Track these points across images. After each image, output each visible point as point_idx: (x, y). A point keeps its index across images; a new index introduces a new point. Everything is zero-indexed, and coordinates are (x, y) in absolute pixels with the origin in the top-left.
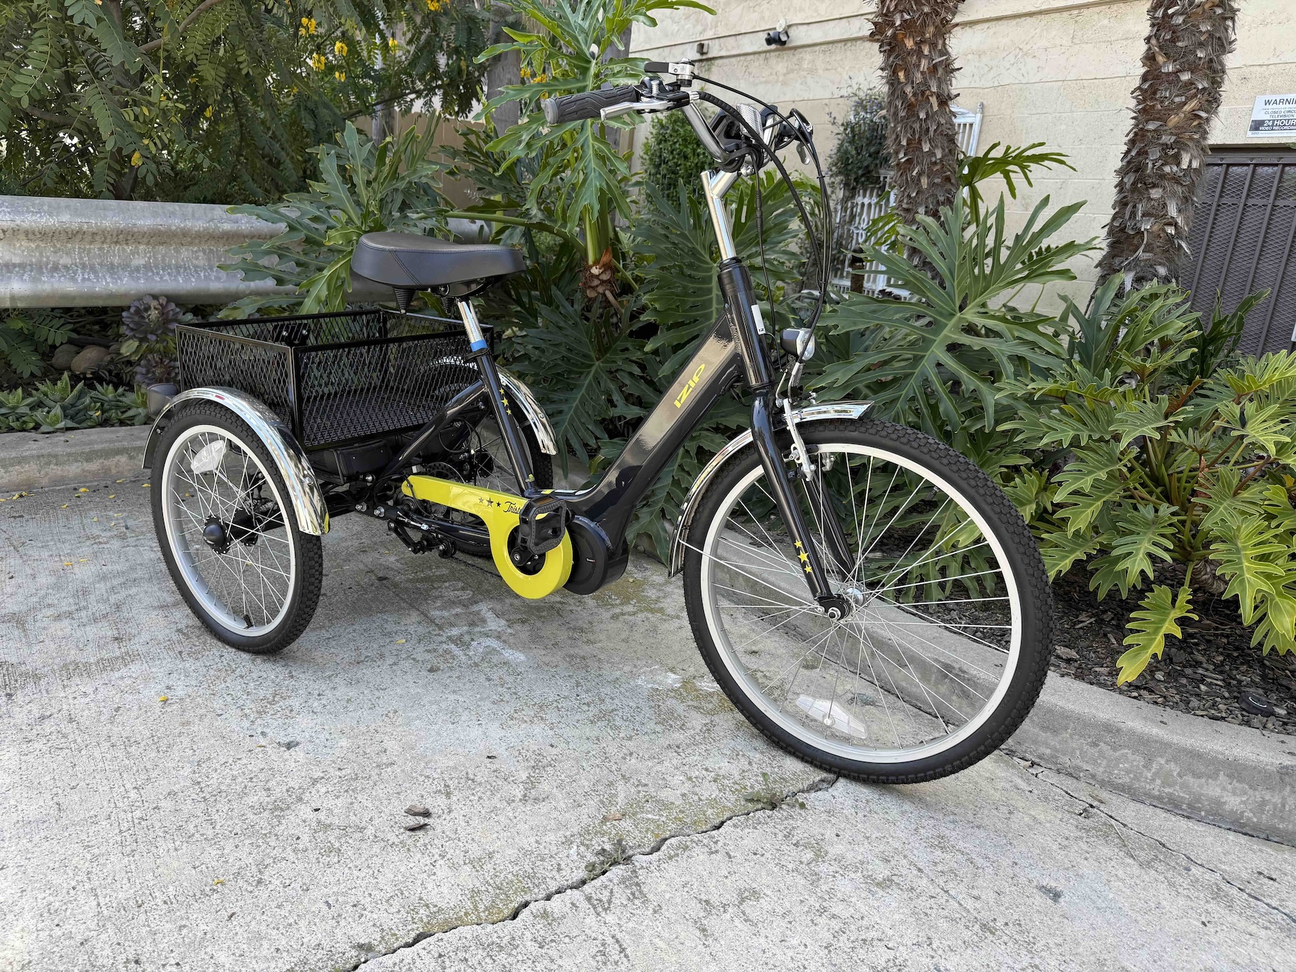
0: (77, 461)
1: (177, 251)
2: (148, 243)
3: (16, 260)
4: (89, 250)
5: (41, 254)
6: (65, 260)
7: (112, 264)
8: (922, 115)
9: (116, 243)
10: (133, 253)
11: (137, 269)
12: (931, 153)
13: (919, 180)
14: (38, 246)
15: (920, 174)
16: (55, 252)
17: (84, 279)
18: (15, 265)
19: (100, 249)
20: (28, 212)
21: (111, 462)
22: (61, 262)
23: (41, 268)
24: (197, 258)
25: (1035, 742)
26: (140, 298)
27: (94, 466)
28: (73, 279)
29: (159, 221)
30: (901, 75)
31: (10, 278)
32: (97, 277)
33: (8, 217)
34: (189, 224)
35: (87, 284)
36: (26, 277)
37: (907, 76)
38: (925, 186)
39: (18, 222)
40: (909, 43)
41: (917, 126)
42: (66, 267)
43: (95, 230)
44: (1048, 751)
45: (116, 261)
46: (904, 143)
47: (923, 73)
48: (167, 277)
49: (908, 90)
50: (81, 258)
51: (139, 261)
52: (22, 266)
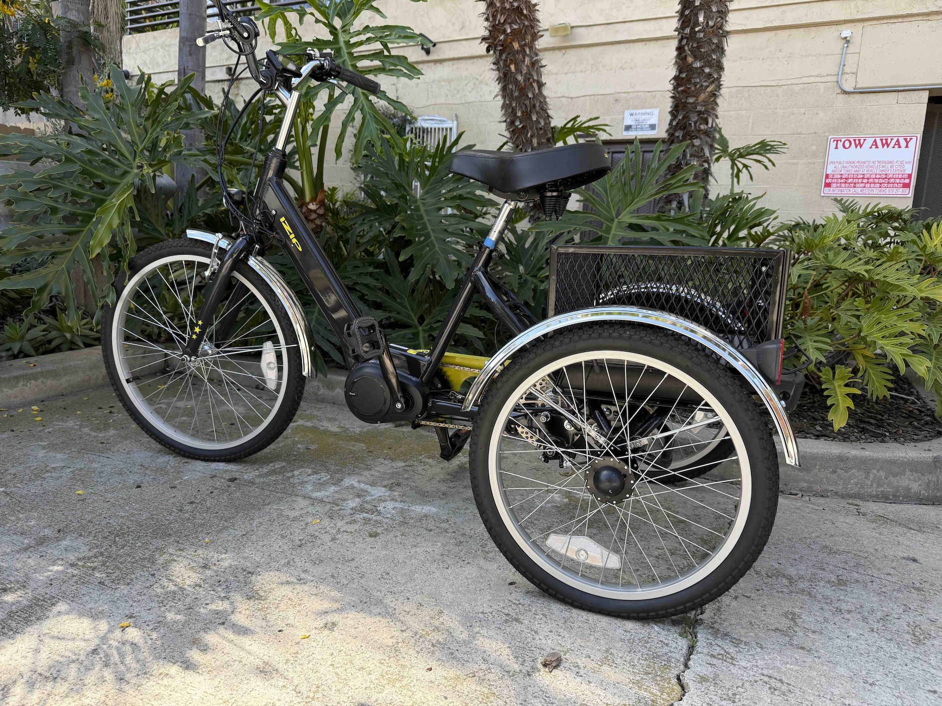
8: (530, 95)
12: (538, 122)
13: (531, 141)
15: (532, 136)
25: (796, 481)
30: (513, 67)
37: (517, 69)
38: (535, 145)
40: (516, 46)
41: (527, 102)
44: (805, 485)
46: (519, 114)
47: (527, 66)
49: (520, 78)
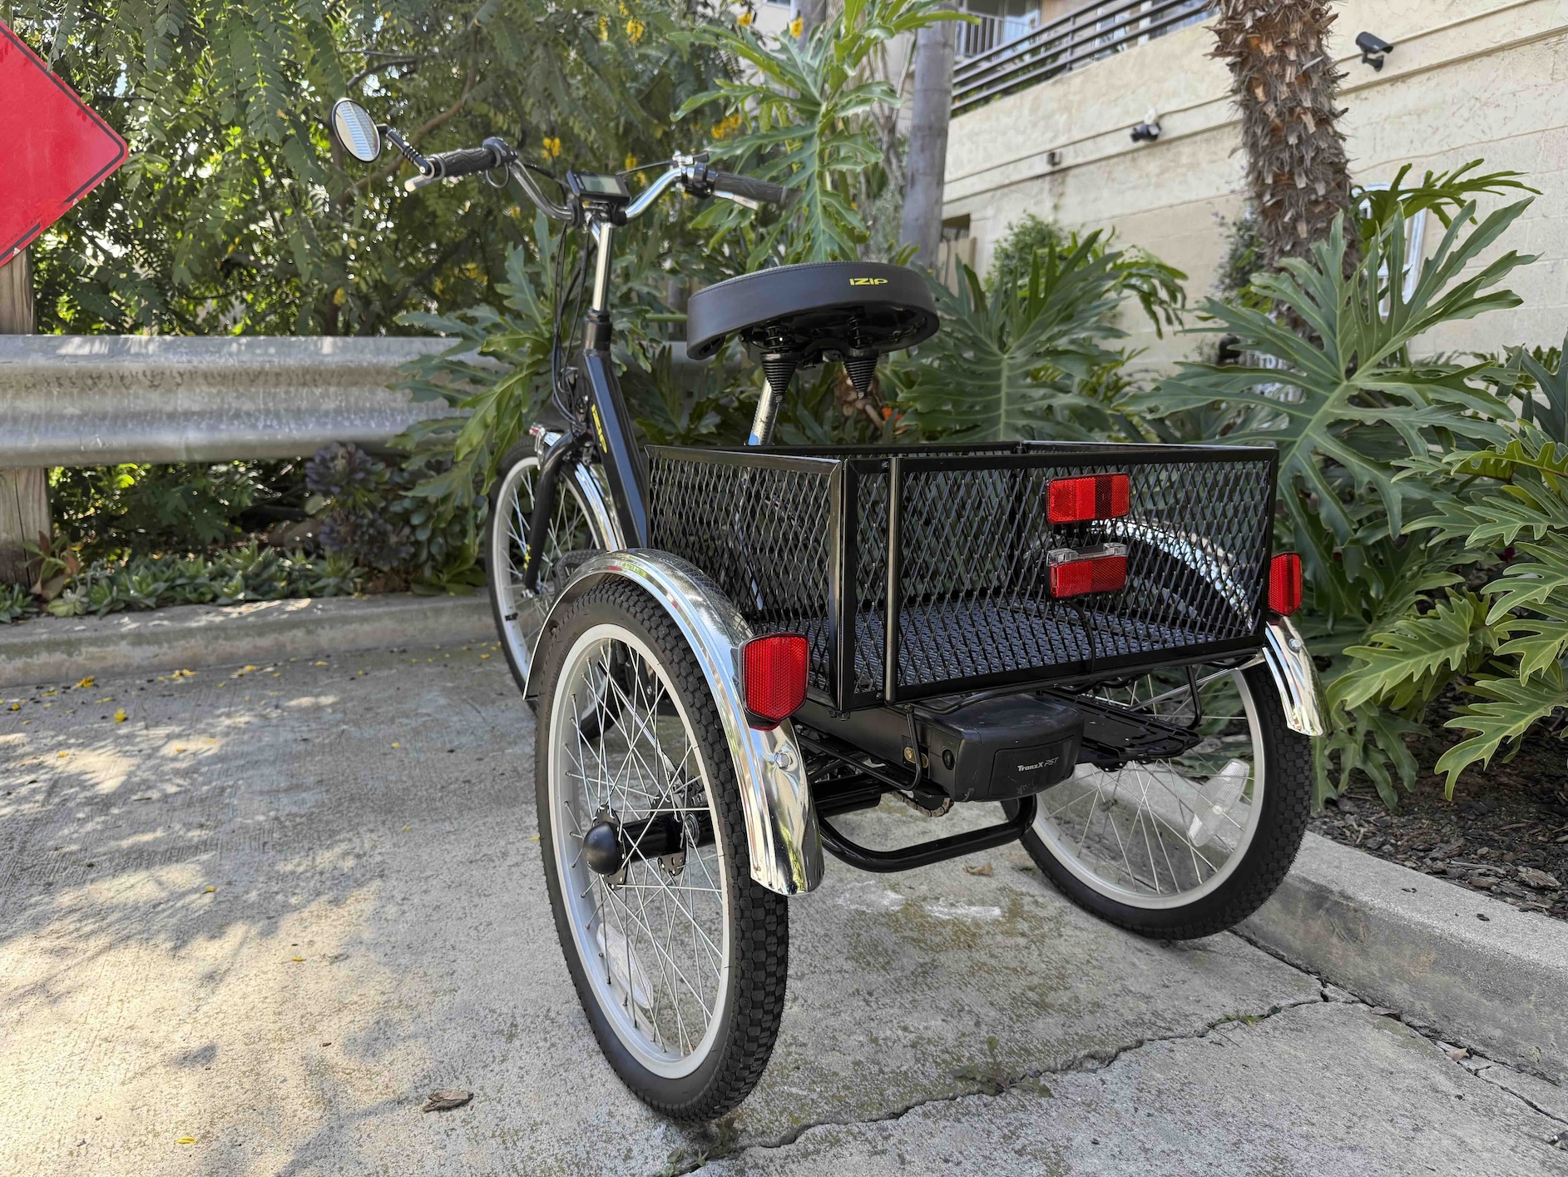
0: (247, 635)
1: (372, 392)
2: (339, 384)
3: (196, 408)
4: (274, 396)
5: (222, 400)
6: (247, 406)
7: (299, 409)
8: (1293, 140)
9: (304, 384)
10: (322, 396)
11: (326, 414)
12: (1310, 189)
13: (1295, 228)
14: (219, 392)
15: (1295, 220)
16: (238, 398)
17: (265, 426)
18: (193, 413)
19: (287, 393)
20: (207, 351)
21: (286, 637)
22: (245, 408)
23: (221, 415)
24: (395, 400)
25: (1474, 1016)
26: (326, 446)
27: (267, 642)
28: (254, 427)
29: (349, 357)
30: (1259, 92)
31: (185, 427)
32: (280, 423)
33: (185, 358)
34: (382, 359)
35: (269, 431)
36: (203, 425)
37: (1267, 93)
38: (1304, 235)
39: (195, 363)
40: (1268, 49)
41: (1286, 156)
42: (248, 414)
43: (277, 370)
44: (1498, 1033)
45: (304, 405)
46: (1269, 180)
47: (1289, 85)
48: (358, 422)
49: (1270, 109)
50: (265, 404)
51: (330, 405)
52: (201, 414)
